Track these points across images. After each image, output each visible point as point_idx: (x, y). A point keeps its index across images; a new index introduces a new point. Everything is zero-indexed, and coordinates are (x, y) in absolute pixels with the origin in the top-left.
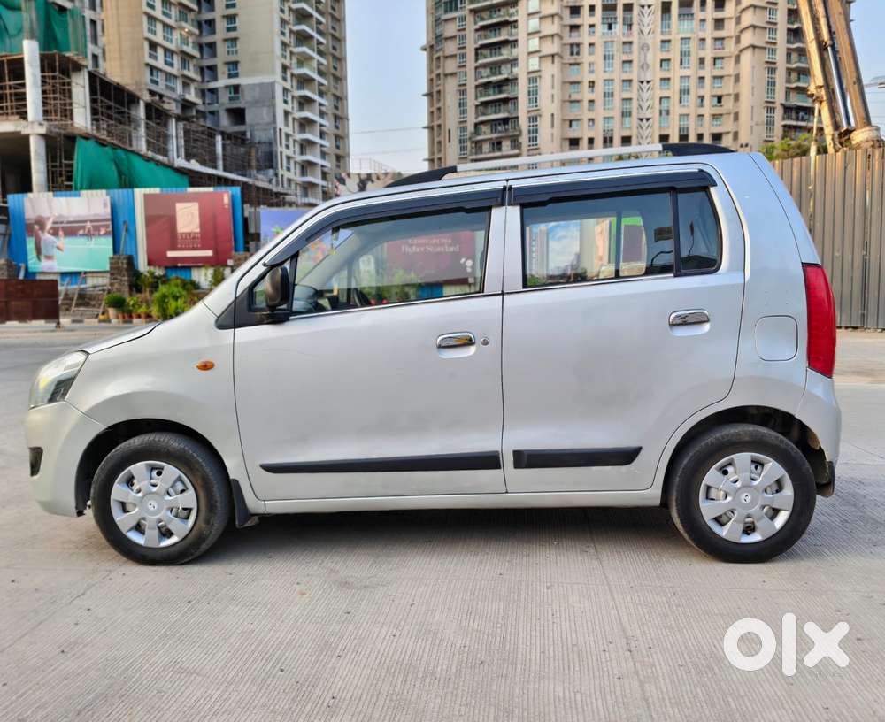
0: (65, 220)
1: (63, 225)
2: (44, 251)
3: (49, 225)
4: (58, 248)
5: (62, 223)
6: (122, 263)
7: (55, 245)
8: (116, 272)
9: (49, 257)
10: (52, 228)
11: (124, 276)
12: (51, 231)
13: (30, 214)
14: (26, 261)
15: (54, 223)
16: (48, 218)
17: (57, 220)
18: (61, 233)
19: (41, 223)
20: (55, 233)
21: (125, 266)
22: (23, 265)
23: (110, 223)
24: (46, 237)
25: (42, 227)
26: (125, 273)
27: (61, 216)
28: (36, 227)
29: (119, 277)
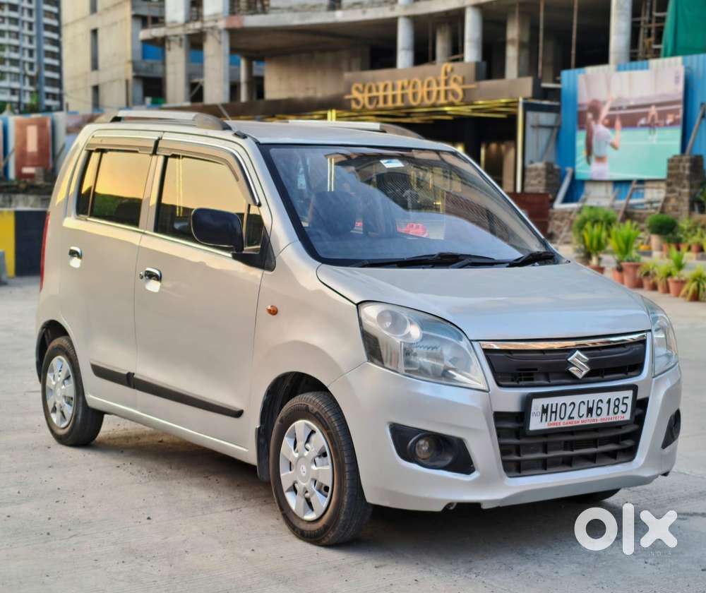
0: (624, 105)
1: (622, 112)
2: (595, 150)
3: (605, 112)
4: (614, 146)
5: (620, 108)
6: (684, 168)
7: (610, 141)
8: (673, 180)
9: (601, 159)
10: (608, 117)
11: (684, 187)
12: (607, 121)
13: (584, 98)
14: (573, 164)
15: (612, 109)
16: (604, 103)
17: (616, 105)
18: (618, 123)
19: (595, 109)
20: (611, 125)
21: (687, 172)
22: (569, 170)
23: (680, 107)
24: (600, 129)
25: (596, 117)
26: (686, 182)
27: (620, 99)
28: (590, 116)
29: (678, 189)
